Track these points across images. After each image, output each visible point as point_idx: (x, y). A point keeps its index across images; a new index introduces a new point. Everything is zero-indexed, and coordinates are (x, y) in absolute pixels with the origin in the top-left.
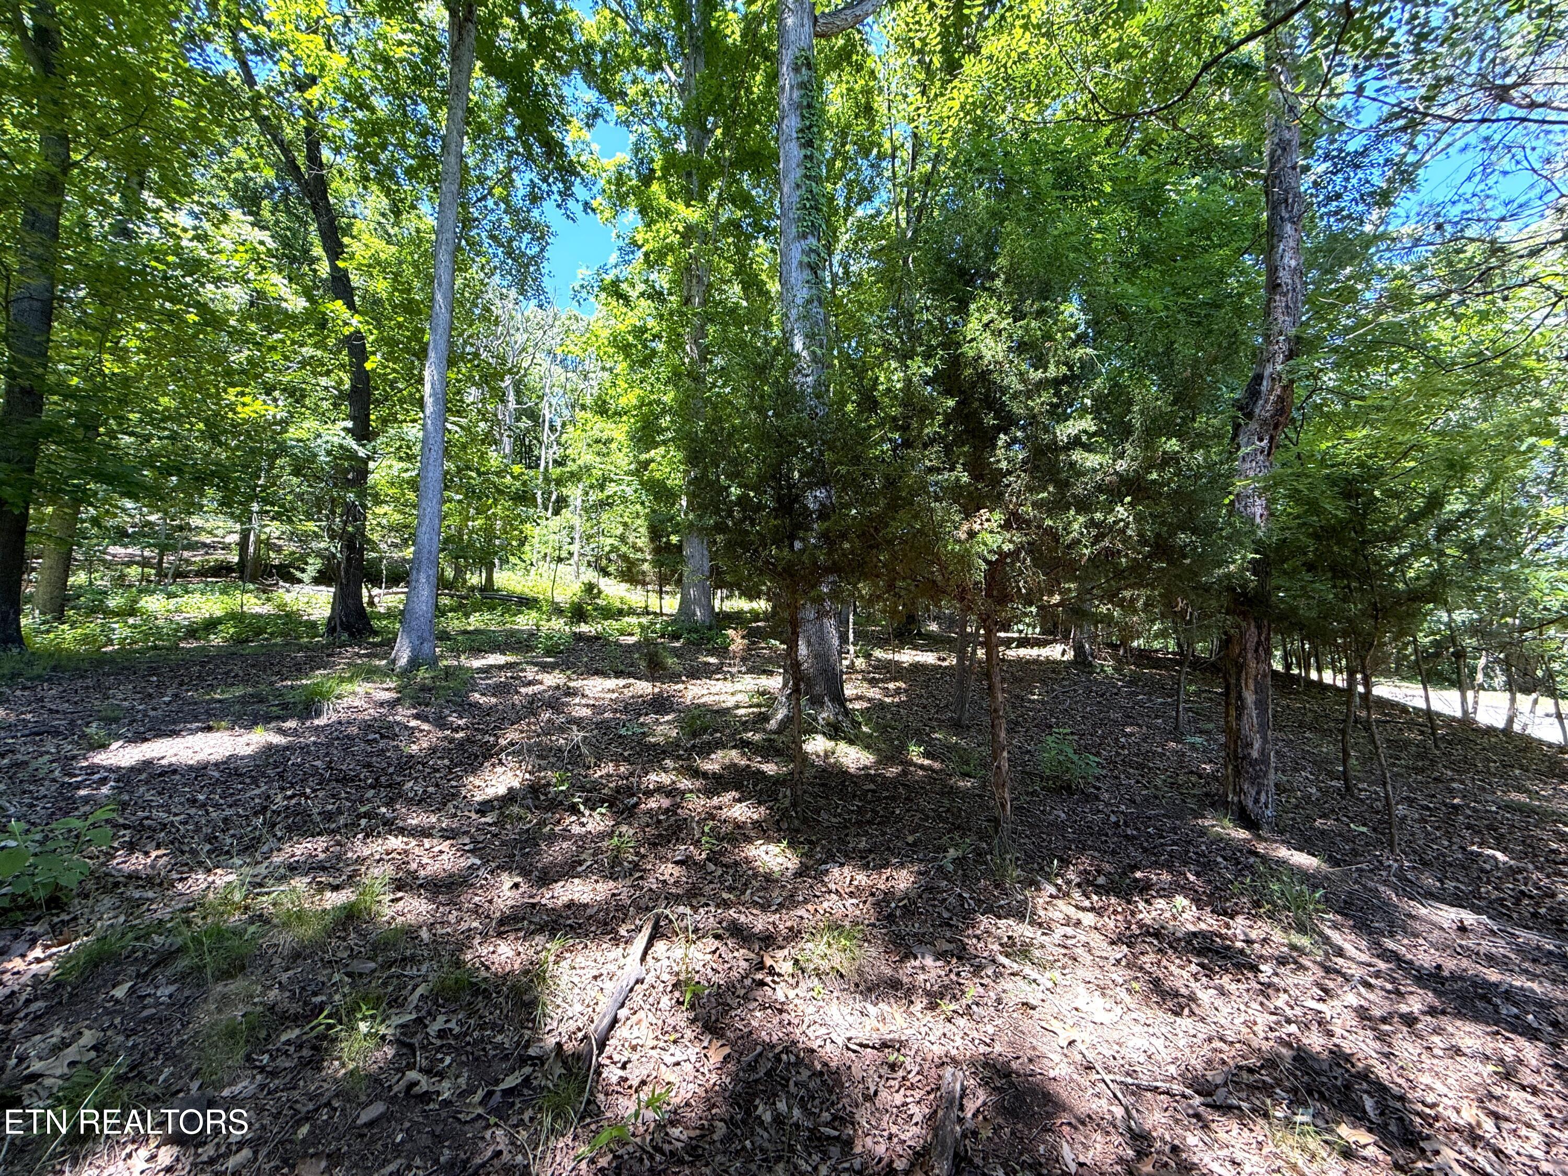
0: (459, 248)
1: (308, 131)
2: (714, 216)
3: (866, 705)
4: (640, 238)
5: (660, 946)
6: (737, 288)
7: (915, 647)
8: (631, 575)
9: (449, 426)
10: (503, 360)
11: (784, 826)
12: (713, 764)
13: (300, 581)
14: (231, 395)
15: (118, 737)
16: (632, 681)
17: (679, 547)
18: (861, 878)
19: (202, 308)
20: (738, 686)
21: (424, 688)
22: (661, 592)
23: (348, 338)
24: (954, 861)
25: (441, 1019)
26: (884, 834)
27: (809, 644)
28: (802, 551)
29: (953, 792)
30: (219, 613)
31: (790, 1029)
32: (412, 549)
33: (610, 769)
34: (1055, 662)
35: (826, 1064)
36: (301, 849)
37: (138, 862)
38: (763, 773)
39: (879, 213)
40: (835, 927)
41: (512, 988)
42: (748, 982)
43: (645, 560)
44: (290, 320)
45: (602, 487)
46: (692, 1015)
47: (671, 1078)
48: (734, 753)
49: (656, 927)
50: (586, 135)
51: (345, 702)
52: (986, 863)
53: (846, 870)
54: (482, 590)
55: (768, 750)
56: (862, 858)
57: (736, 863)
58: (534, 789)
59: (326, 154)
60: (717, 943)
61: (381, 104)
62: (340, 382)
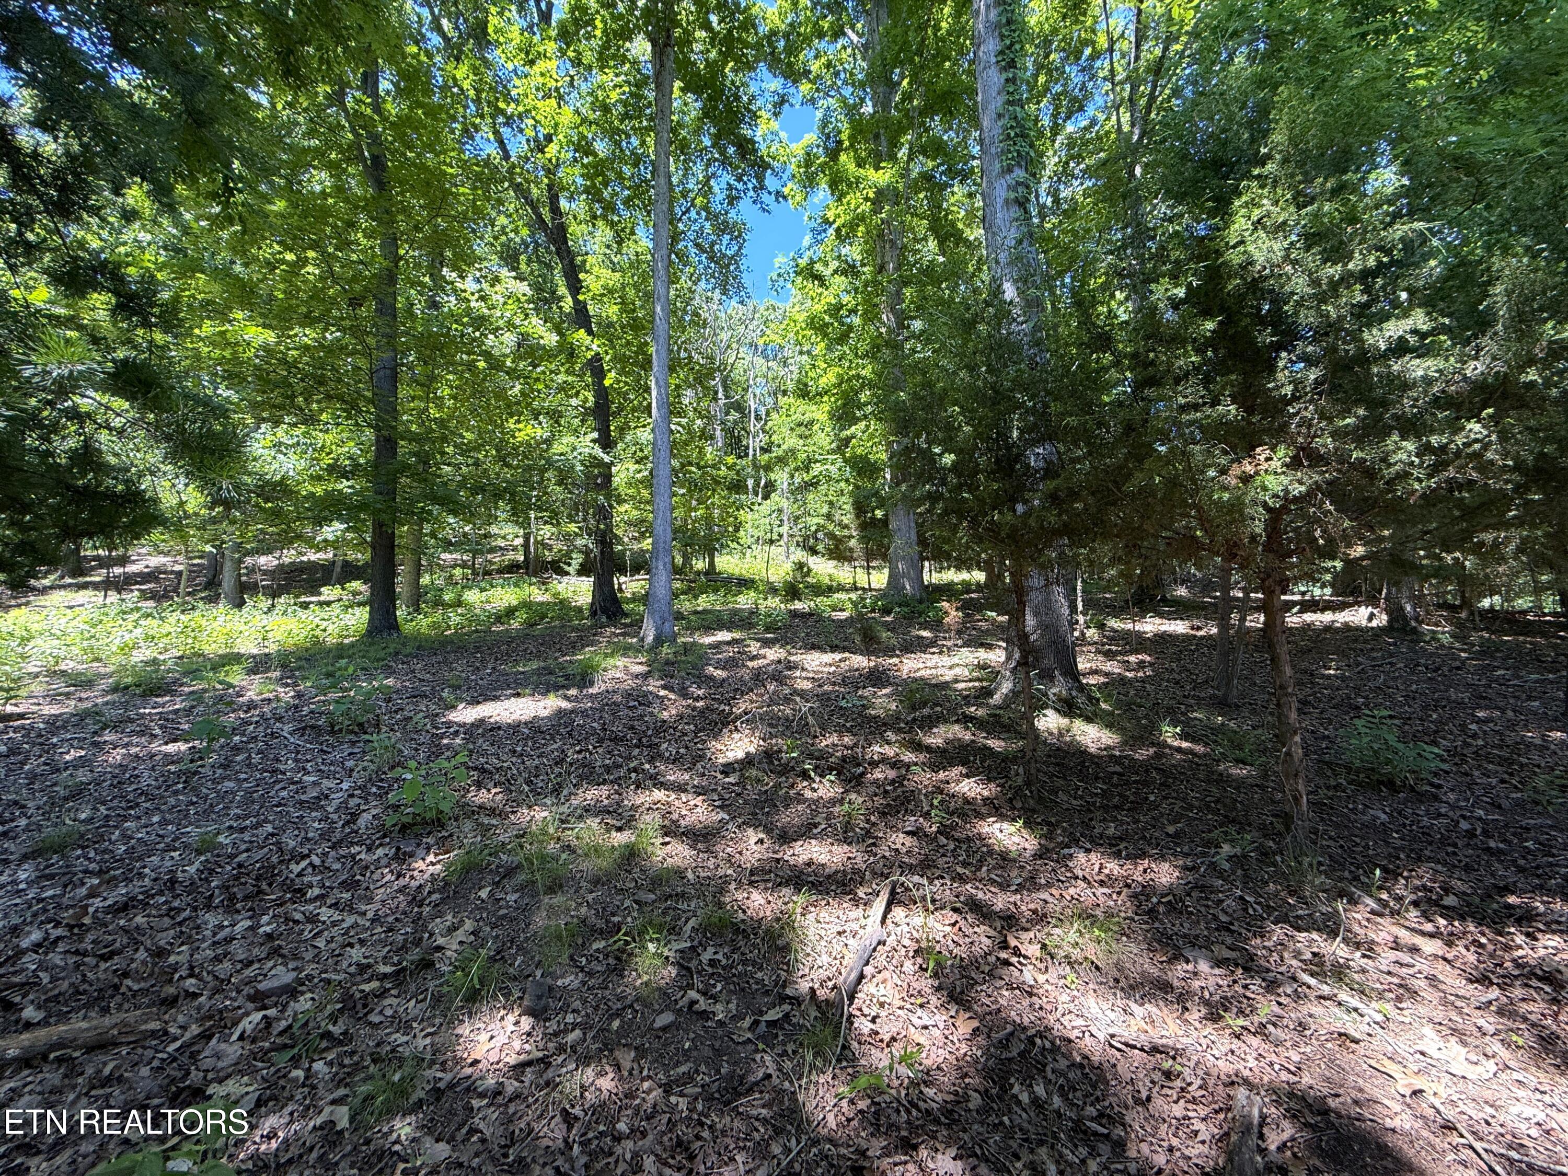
0: (671, 262)
1: (550, 187)
2: (905, 173)
3: (1102, 680)
4: (830, 215)
5: (898, 913)
6: (932, 244)
7: (1161, 615)
8: (839, 553)
9: (673, 427)
10: (711, 358)
11: (1019, 805)
12: (937, 738)
13: (567, 574)
14: (511, 424)
15: (461, 700)
16: (847, 655)
17: (885, 522)
18: (1113, 867)
19: (487, 355)
20: (956, 660)
21: (668, 663)
22: (868, 567)
23: (590, 361)
24: (1230, 859)
25: (710, 950)
26: (1137, 821)
27: (1036, 614)
28: (1027, 514)
29: (1223, 780)
30: (515, 603)
31: (1042, 1014)
32: (650, 541)
33: (834, 739)
34: (1358, 629)
35: (1085, 1057)
36: (593, 794)
37: (483, 797)
38: (990, 749)
39: (1094, 122)
40: (1086, 916)
41: (767, 932)
42: (992, 959)
43: (852, 537)
44: (550, 354)
45: (807, 469)
46: (936, 983)
47: (922, 1040)
48: (956, 727)
49: (893, 893)
50: (775, 125)
51: (610, 674)
52: (1274, 864)
53: (1093, 856)
54: (707, 574)
55: (993, 725)
56: (1111, 845)
57: (969, 839)
58: (769, 755)
59: (564, 204)
60: (956, 917)
61: (602, 147)
62: (586, 400)
